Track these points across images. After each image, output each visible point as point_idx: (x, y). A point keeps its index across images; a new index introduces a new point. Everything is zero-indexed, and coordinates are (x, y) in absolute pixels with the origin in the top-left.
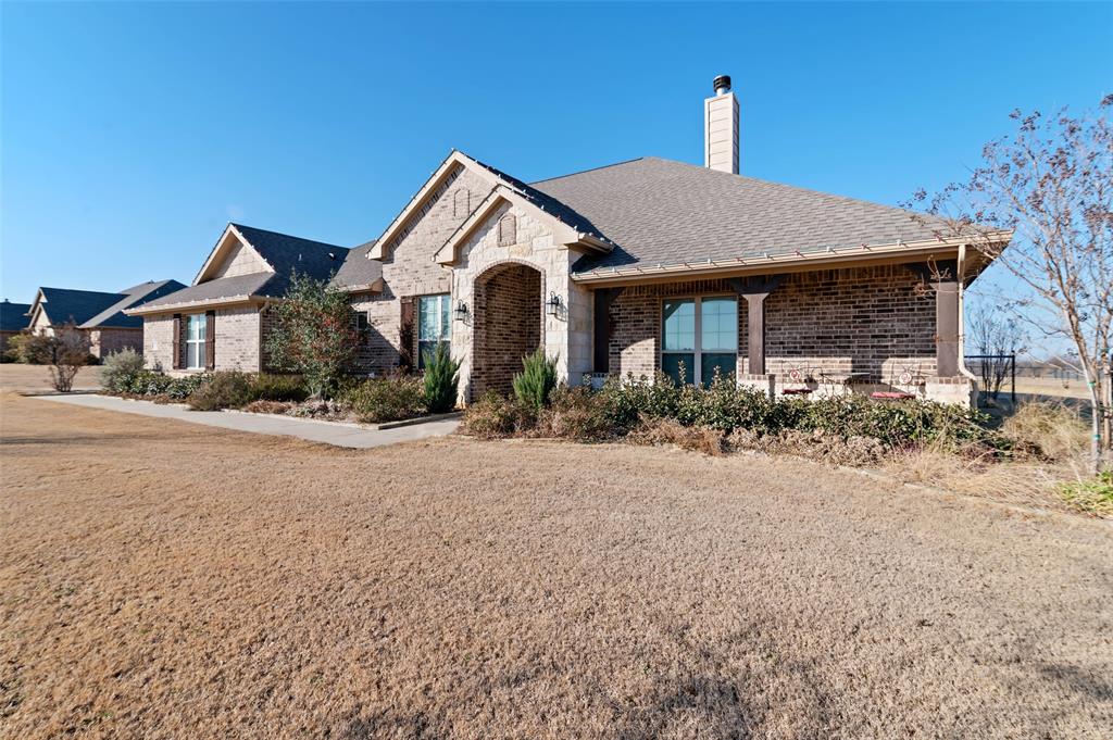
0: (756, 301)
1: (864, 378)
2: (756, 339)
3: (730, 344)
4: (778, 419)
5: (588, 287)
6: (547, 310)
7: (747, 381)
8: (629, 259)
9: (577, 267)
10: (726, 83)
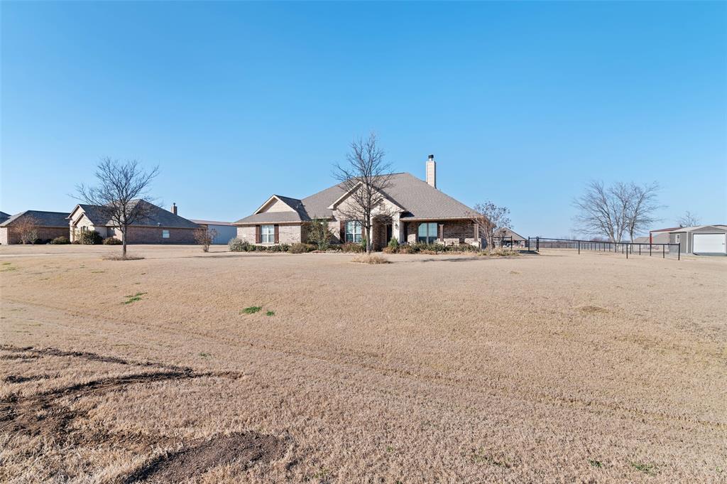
0: (441, 226)
1: (462, 242)
2: (441, 234)
3: (436, 235)
4: (446, 249)
5: (403, 221)
6: (394, 227)
7: (439, 242)
8: (412, 216)
9: (401, 217)
10: (432, 157)
